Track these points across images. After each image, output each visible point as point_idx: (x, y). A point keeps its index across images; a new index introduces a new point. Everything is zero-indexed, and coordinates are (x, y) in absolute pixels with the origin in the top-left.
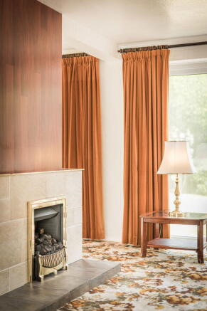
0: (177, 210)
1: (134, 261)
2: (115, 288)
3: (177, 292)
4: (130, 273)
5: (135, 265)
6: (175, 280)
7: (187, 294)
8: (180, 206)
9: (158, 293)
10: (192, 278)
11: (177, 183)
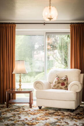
0: (20, 88)
1: (4, 110)
2: (3, 122)
3: (29, 121)
4: (5, 115)
5: (6, 111)
6: (25, 116)
7: (33, 121)
8: (21, 86)
9: (21, 122)
10: (31, 114)
11: (20, 77)
